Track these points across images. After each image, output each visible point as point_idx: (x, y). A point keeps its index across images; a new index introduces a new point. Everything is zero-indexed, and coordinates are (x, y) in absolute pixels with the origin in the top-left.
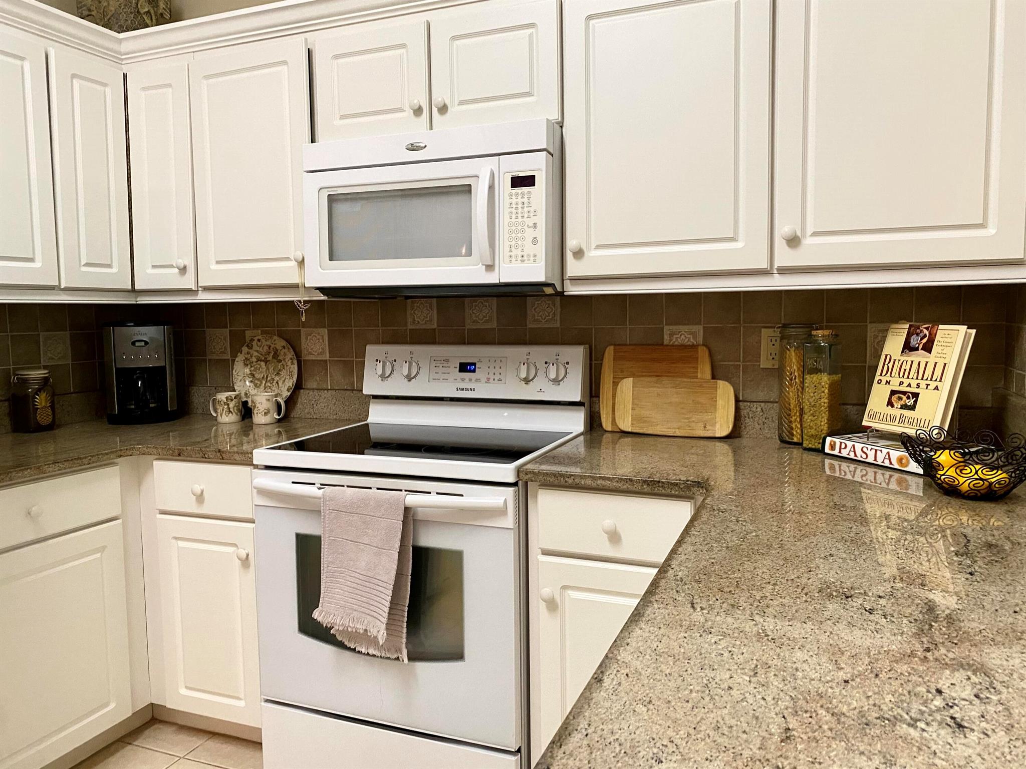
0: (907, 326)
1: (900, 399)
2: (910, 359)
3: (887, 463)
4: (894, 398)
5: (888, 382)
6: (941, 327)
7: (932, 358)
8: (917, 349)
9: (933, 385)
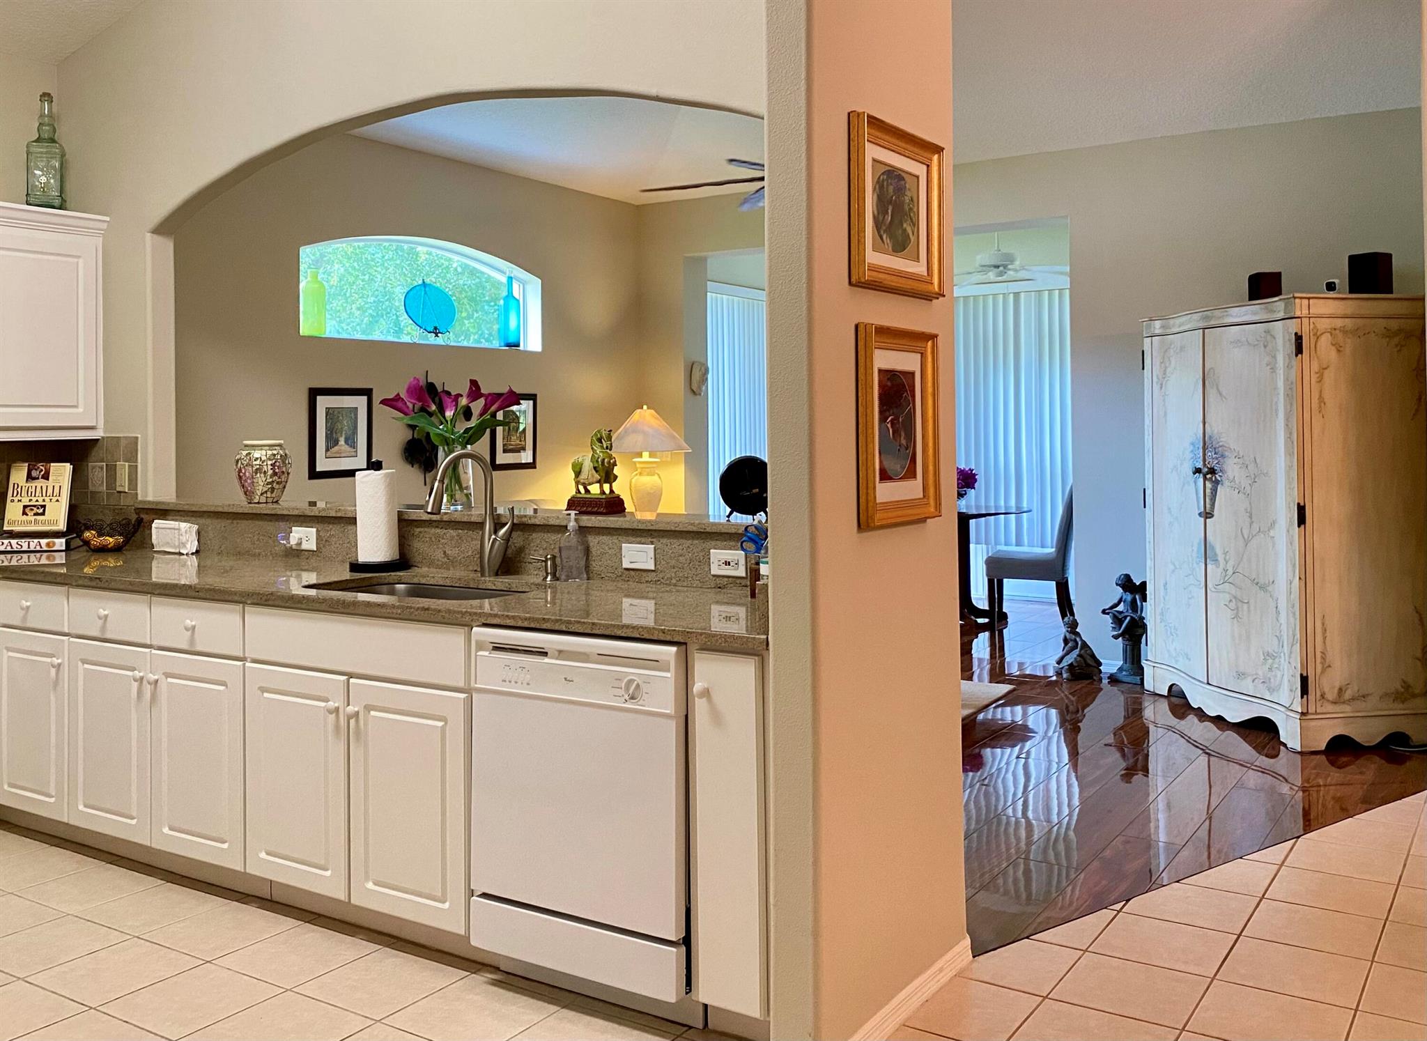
0: (27, 464)
1: (32, 510)
2: (34, 485)
3: (38, 548)
4: (27, 510)
5: (19, 501)
6: (52, 464)
7: (50, 483)
8: (38, 478)
9: (54, 499)
